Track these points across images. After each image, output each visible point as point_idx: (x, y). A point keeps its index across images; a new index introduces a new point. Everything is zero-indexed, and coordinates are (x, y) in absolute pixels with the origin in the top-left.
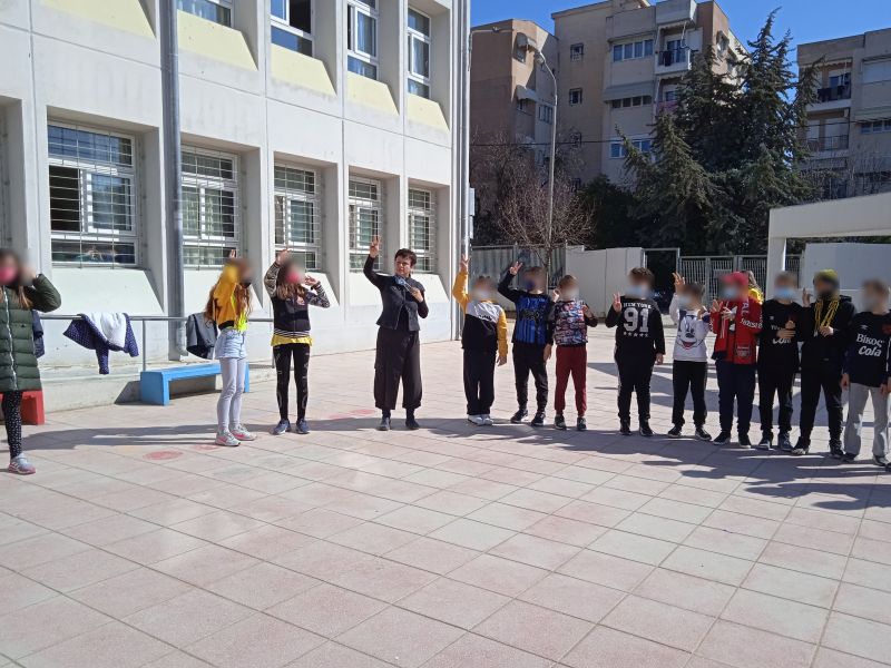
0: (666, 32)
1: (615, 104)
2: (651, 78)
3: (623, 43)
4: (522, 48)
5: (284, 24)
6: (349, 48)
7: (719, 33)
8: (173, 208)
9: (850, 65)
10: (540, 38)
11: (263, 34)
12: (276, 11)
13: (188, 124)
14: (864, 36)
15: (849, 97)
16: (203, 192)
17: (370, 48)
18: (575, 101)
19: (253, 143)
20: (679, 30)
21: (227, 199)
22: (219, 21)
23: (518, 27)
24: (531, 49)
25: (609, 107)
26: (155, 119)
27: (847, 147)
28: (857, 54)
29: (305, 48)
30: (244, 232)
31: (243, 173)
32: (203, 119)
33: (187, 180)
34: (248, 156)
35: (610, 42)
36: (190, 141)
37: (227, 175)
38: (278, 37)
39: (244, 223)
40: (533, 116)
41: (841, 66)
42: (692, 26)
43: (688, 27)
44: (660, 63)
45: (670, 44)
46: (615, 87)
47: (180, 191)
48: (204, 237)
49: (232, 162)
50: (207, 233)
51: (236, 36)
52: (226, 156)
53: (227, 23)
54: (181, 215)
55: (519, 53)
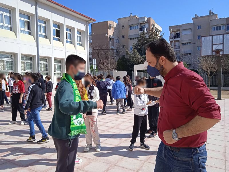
0: (141, 24)
1: (131, 39)
2: (138, 34)
3: (132, 26)
4: (110, 27)
5: (55, 37)
6: (66, 39)
7: (152, 24)
8: (38, 67)
9: (179, 31)
10: (115, 25)
11: (52, 39)
12: (54, 35)
13: (40, 54)
14: (182, 25)
15: (180, 38)
16: (43, 64)
17: (70, 39)
18: (123, 38)
19: (50, 56)
20: (143, 23)
21: (46, 65)
22: (45, 38)
23: (109, 22)
24: (112, 27)
25: (129, 39)
26: (36, 54)
27: (179, 48)
28: (181, 29)
29: (59, 40)
30: (49, 70)
31: (49, 61)
32: (43, 53)
33: (40, 62)
34: (50, 58)
35: (129, 26)
36: (40, 56)
37: (47, 61)
38: (54, 39)
39: (49, 69)
40: (113, 42)
41: (178, 31)
42: (146, 23)
43: (145, 23)
44: (140, 31)
45: (142, 26)
46: (131, 35)
47: (39, 64)
48: (43, 71)
49: (47, 59)
50: (43, 70)
51: (48, 40)
52: (46, 58)
53: (46, 38)
54: (39, 68)
55: (110, 28)
